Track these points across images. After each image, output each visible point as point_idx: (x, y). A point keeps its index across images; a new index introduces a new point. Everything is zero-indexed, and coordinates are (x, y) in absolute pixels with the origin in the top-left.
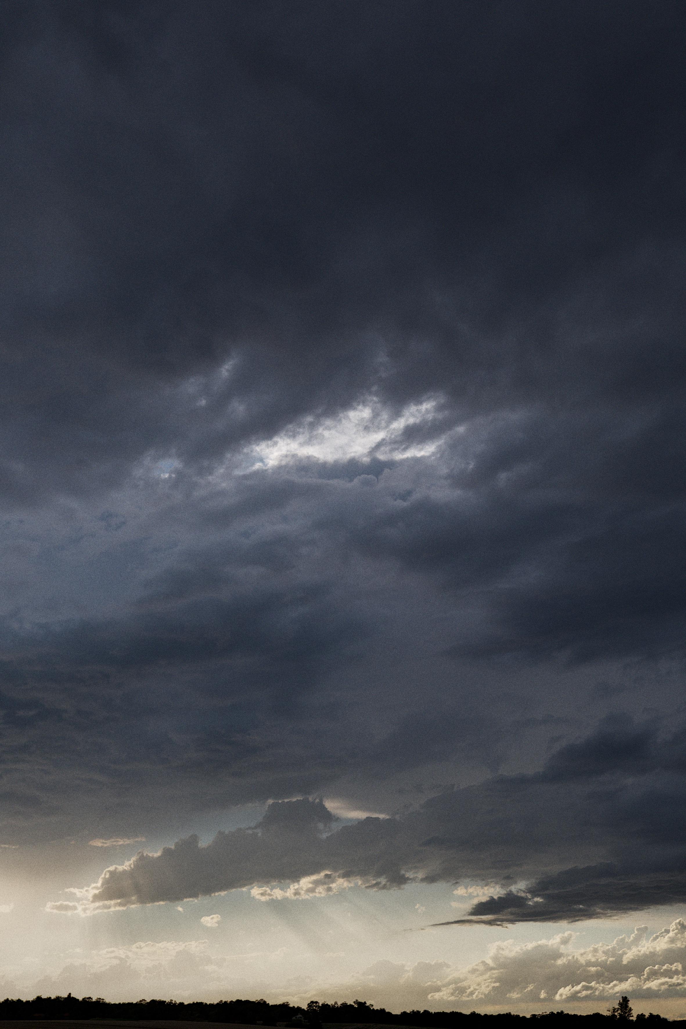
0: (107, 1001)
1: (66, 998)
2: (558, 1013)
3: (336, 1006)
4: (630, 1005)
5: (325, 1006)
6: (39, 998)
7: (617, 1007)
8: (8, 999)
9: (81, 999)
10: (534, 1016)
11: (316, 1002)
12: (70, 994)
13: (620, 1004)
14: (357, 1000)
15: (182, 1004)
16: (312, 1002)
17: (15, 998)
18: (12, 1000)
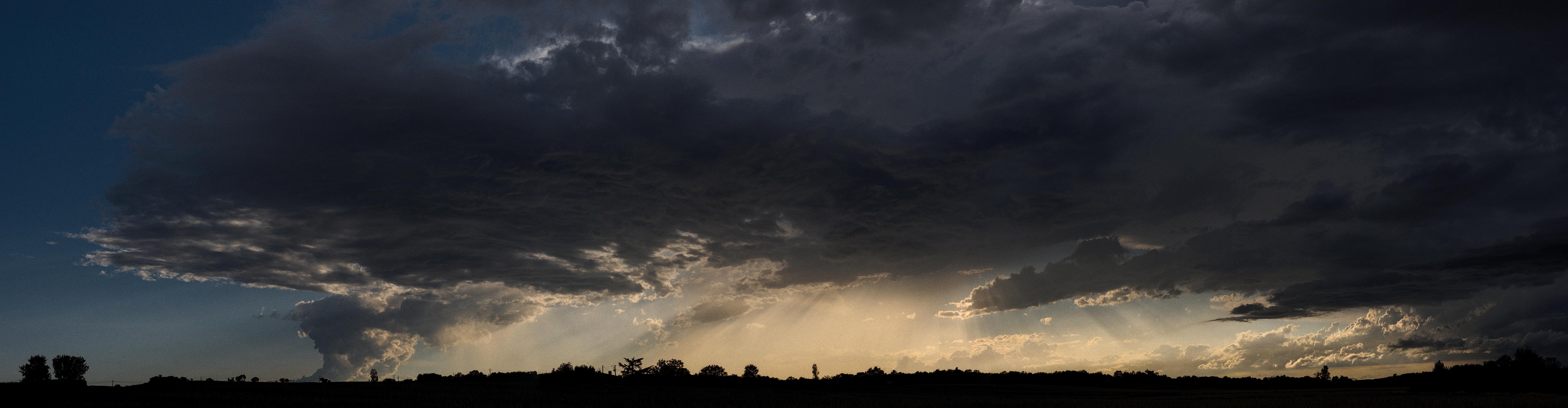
0: (981, 371)
1: (954, 371)
2: (1281, 376)
3: (1134, 373)
4: (1329, 370)
5: (1126, 374)
6: (937, 371)
7: (1320, 372)
9: (964, 371)
10: (1265, 379)
11: (1120, 372)
12: (957, 368)
13: (1322, 370)
14: (1147, 370)
15: (1030, 374)
16: (1117, 372)
17: (923, 371)
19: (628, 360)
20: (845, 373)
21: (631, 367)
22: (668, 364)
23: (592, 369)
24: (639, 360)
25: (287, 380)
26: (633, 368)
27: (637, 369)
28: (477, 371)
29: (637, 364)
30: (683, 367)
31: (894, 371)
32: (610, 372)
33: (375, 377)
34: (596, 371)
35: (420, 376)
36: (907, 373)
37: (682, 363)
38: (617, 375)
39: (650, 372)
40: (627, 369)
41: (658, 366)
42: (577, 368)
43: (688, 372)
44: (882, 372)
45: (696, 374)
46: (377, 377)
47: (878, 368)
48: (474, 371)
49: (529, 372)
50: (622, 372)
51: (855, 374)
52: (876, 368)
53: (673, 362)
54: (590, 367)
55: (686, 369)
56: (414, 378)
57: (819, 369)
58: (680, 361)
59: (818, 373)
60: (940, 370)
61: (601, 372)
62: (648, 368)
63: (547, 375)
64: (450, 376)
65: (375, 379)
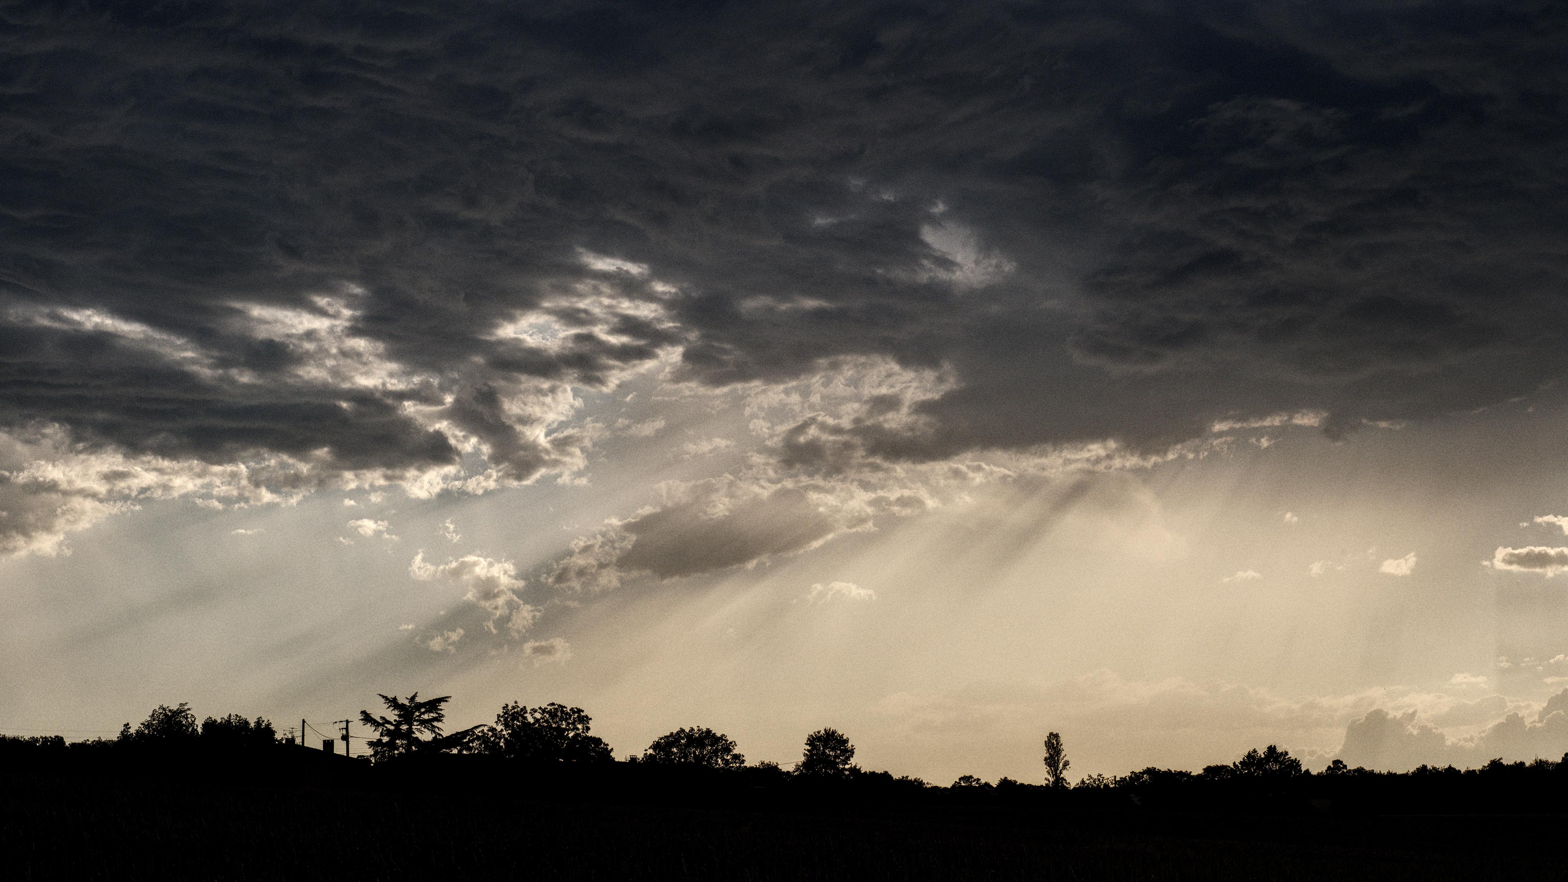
6: (1496, 765)
8: (1424, 767)
17: (1441, 764)
18: (1434, 768)
19: (393, 703)
20: (1162, 766)
21: (404, 727)
22: (537, 720)
23: (264, 732)
24: (433, 705)
26: (410, 731)
27: (426, 736)
29: (426, 717)
30: (590, 734)
31: (1337, 762)
32: (329, 744)
34: (278, 736)
36: (1384, 771)
37: (585, 720)
38: (353, 755)
39: (470, 749)
40: (389, 733)
41: (499, 728)
42: (210, 725)
43: (606, 753)
44: (1295, 764)
45: (633, 759)
47: (1279, 750)
49: (35, 740)
50: (371, 744)
51: (1197, 770)
52: (1272, 750)
53: (553, 714)
54: (259, 723)
55: (598, 741)
57: (1068, 752)
58: (579, 711)
59: (1066, 764)
60: (1505, 762)
61: (298, 741)
62: (465, 733)
63: (100, 746)
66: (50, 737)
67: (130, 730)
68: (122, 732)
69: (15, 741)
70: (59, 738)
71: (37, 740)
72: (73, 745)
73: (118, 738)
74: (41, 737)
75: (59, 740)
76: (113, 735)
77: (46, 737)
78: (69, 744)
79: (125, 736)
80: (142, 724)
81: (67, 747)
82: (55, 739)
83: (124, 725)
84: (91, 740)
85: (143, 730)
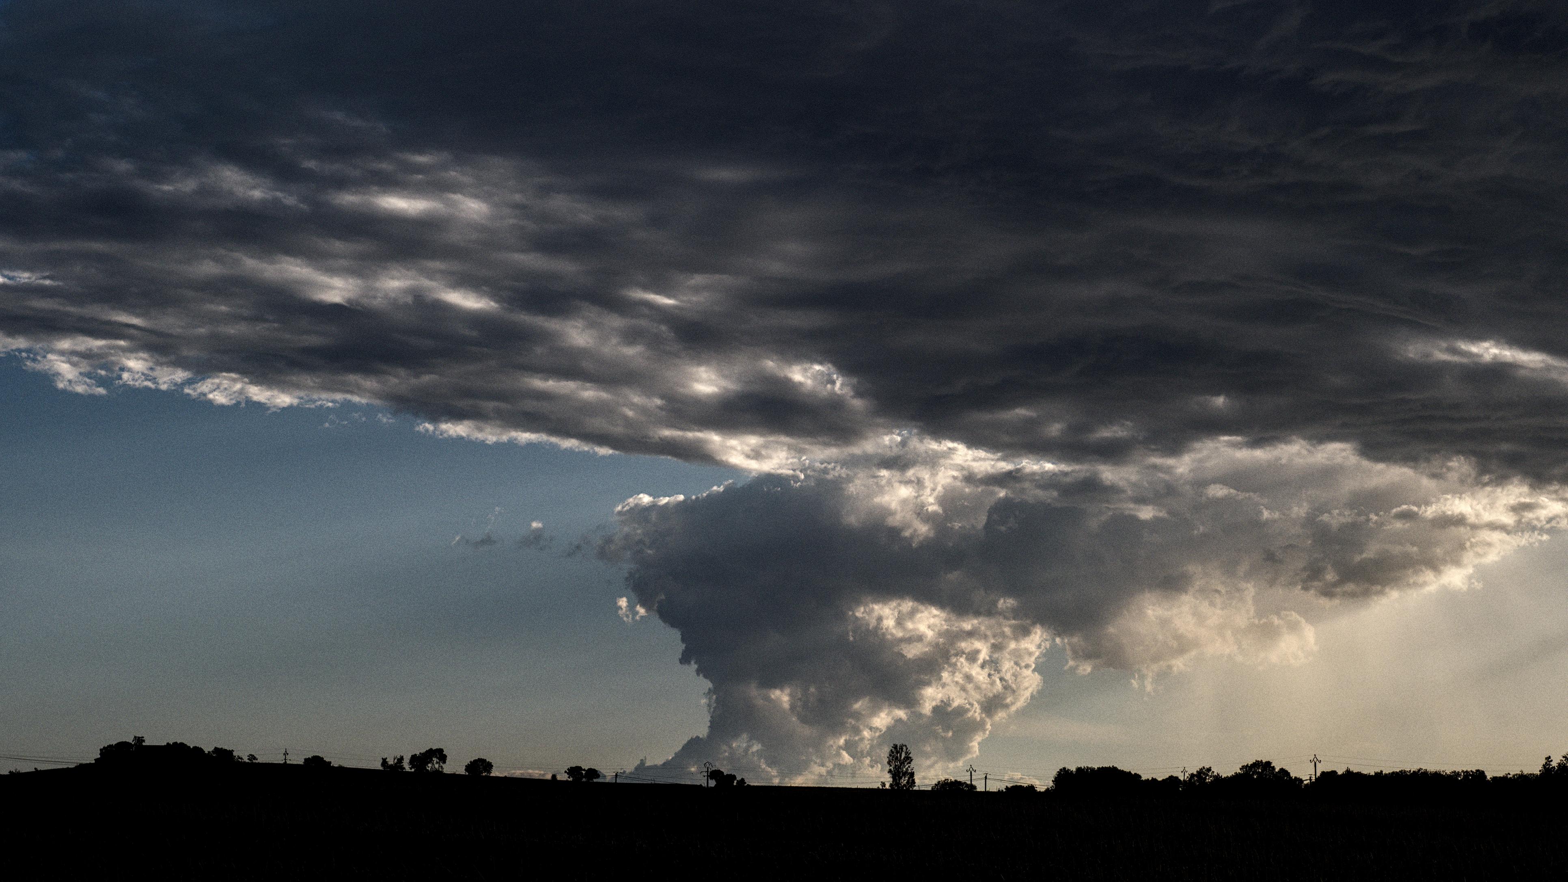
25: (593, 773)
28: (1268, 763)
33: (905, 774)
35: (1063, 776)
46: (912, 775)
48: (1257, 764)
49: (1456, 774)
56: (1043, 783)
63: (1523, 779)
64: (1173, 780)
65: (904, 781)
66: (1472, 771)
67: (1552, 763)
68: (1544, 765)
69: (1437, 775)
70: (1480, 772)
71: (1457, 774)
72: (1495, 779)
73: (1540, 771)
74: (1463, 771)
75: (1480, 774)
76: (1535, 768)
77: (1467, 771)
78: (1491, 778)
79: (1547, 769)
80: (1564, 757)
81: (1488, 780)
82: (1476, 773)
83: (1546, 758)
84: (1512, 773)
85: (1565, 764)
